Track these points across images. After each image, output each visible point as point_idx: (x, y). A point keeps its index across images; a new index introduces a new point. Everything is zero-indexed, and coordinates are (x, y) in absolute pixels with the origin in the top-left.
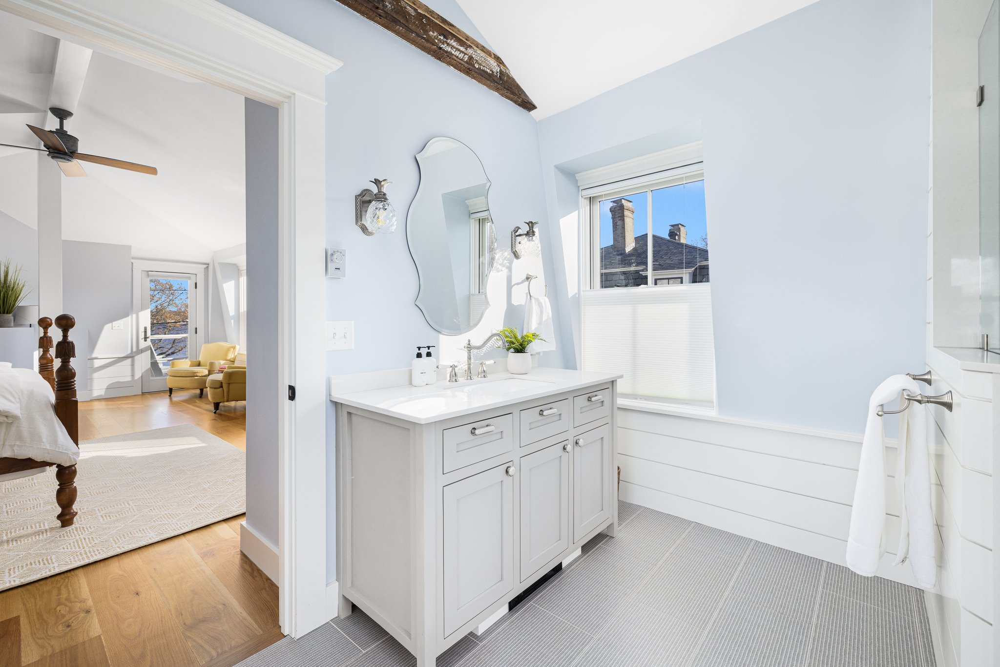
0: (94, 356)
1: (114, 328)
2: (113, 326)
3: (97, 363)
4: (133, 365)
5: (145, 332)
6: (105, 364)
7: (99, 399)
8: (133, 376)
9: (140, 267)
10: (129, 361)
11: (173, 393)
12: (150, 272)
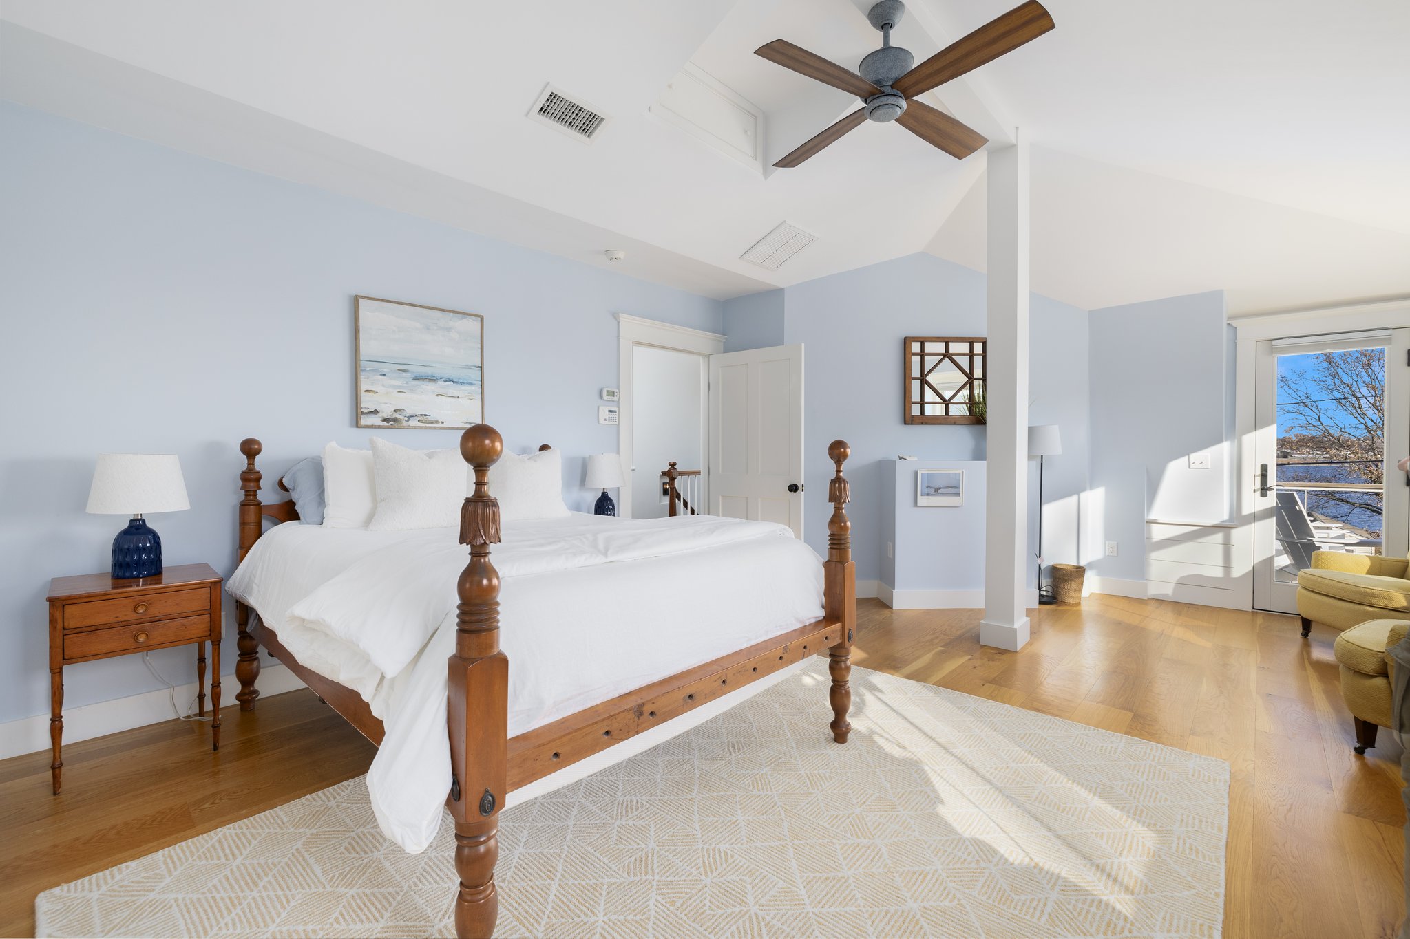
0: (1152, 516)
1: (1192, 466)
2: (1191, 463)
3: (1158, 533)
4: (1227, 545)
5: (1264, 476)
6: (1176, 536)
7: (1161, 602)
8: (1227, 566)
9: (1251, 332)
10: (1219, 537)
11: (1312, 630)
12: (1275, 342)
